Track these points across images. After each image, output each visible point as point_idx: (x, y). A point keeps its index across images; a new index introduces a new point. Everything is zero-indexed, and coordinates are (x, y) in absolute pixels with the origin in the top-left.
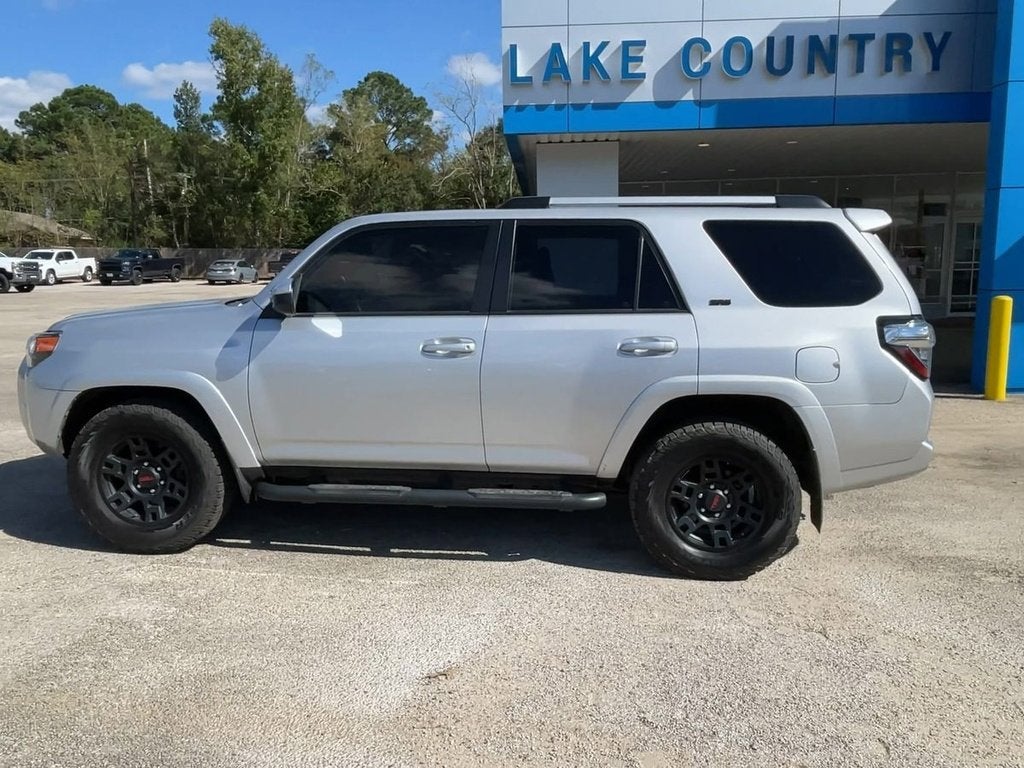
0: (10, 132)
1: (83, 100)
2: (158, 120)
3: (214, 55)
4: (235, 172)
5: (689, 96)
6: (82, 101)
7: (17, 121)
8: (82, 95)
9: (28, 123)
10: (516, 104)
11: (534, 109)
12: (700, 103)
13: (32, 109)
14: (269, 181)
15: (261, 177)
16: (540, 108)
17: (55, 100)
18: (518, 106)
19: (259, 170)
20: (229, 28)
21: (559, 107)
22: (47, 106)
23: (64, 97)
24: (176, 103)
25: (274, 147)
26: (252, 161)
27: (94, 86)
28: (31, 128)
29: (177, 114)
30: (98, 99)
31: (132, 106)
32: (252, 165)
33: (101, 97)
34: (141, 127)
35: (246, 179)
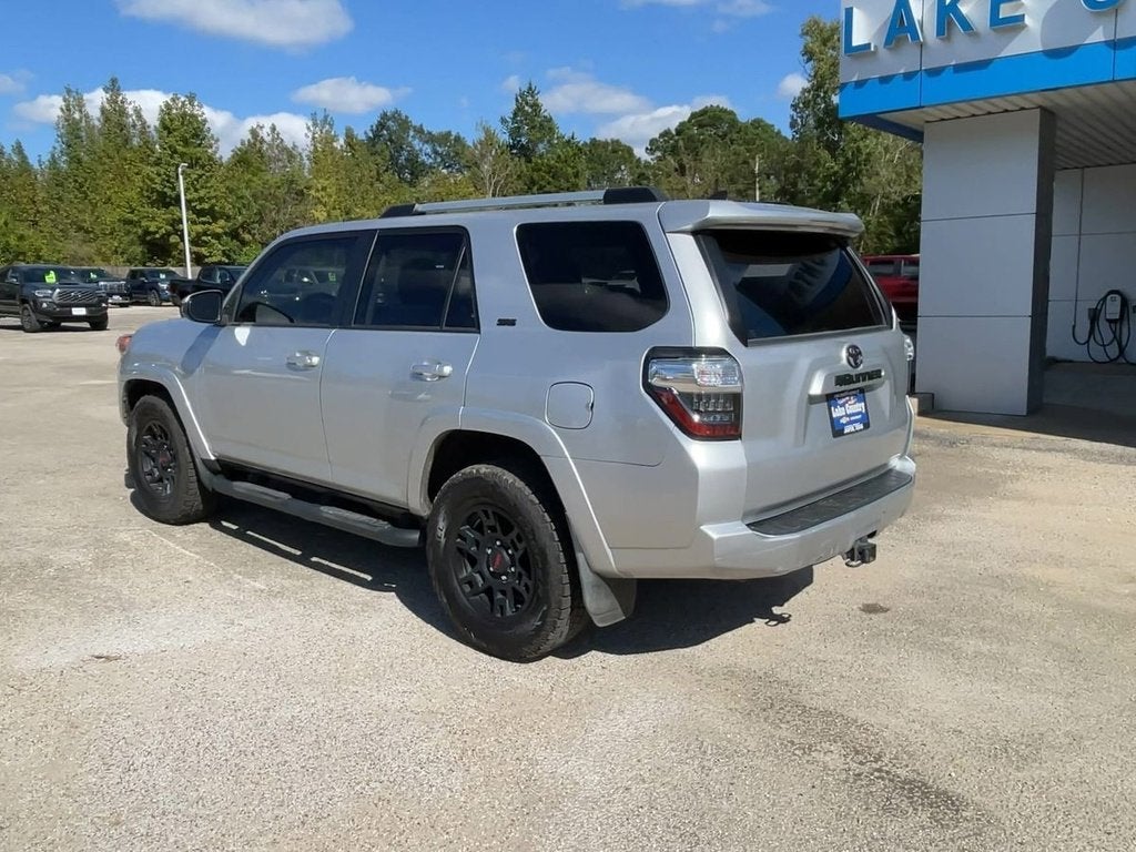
0: (643, 159)
1: (708, 120)
2: (779, 133)
3: (805, 58)
4: (816, 182)
5: (1098, 36)
6: (704, 122)
7: (647, 149)
8: (706, 117)
9: (658, 148)
10: (855, 79)
11: (877, 82)
12: (1115, 45)
13: (661, 135)
14: (851, 189)
15: (844, 184)
16: (884, 80)
17: (682, 124)
18: (856, 82)
19: (843, 178)
20: (821, 25)
21: (908, 76)
22: (674, 133)
23: (689, 121)
24: (792, 113)
25: (859, 149)
26: (836, 168)
27: (718, 106)
28: (659, 154)
29: (793, 125)
30: (720, 118)
31: (755, 121)
32: (836, 173)
33: (723, 116)
34: (757, 142)
35: (829, 186)
